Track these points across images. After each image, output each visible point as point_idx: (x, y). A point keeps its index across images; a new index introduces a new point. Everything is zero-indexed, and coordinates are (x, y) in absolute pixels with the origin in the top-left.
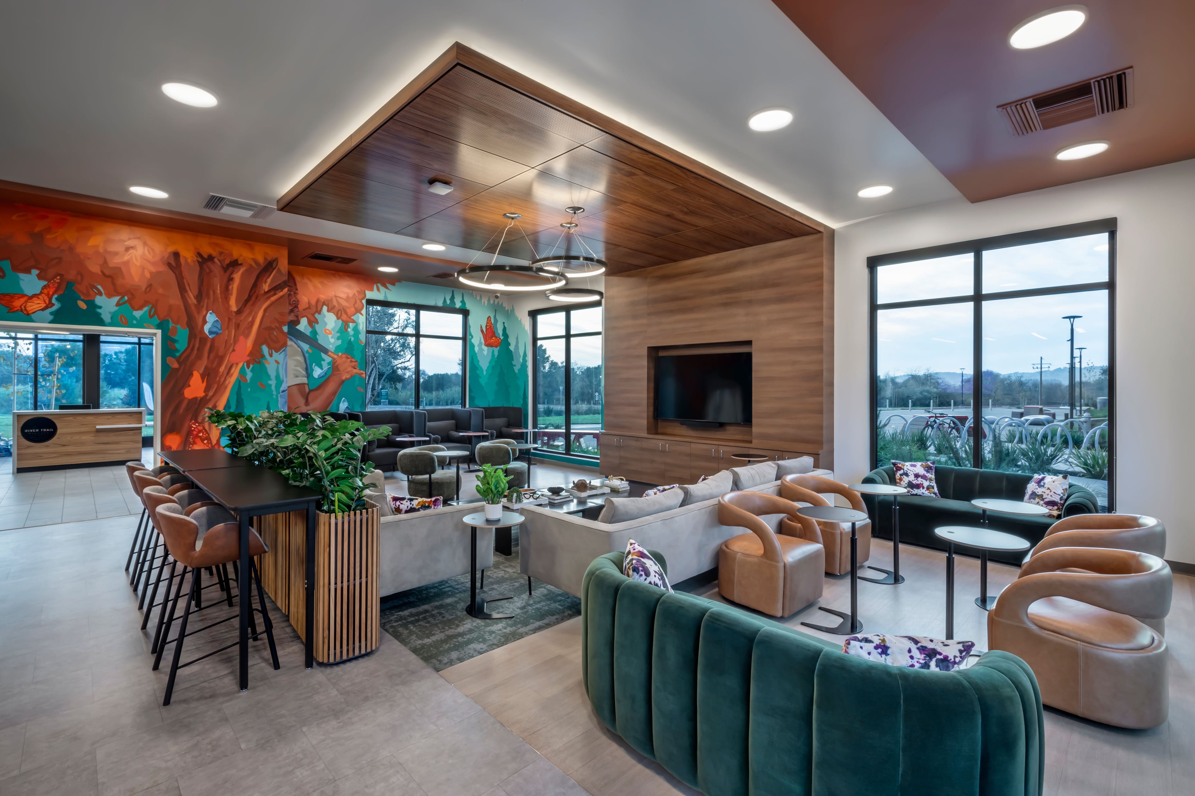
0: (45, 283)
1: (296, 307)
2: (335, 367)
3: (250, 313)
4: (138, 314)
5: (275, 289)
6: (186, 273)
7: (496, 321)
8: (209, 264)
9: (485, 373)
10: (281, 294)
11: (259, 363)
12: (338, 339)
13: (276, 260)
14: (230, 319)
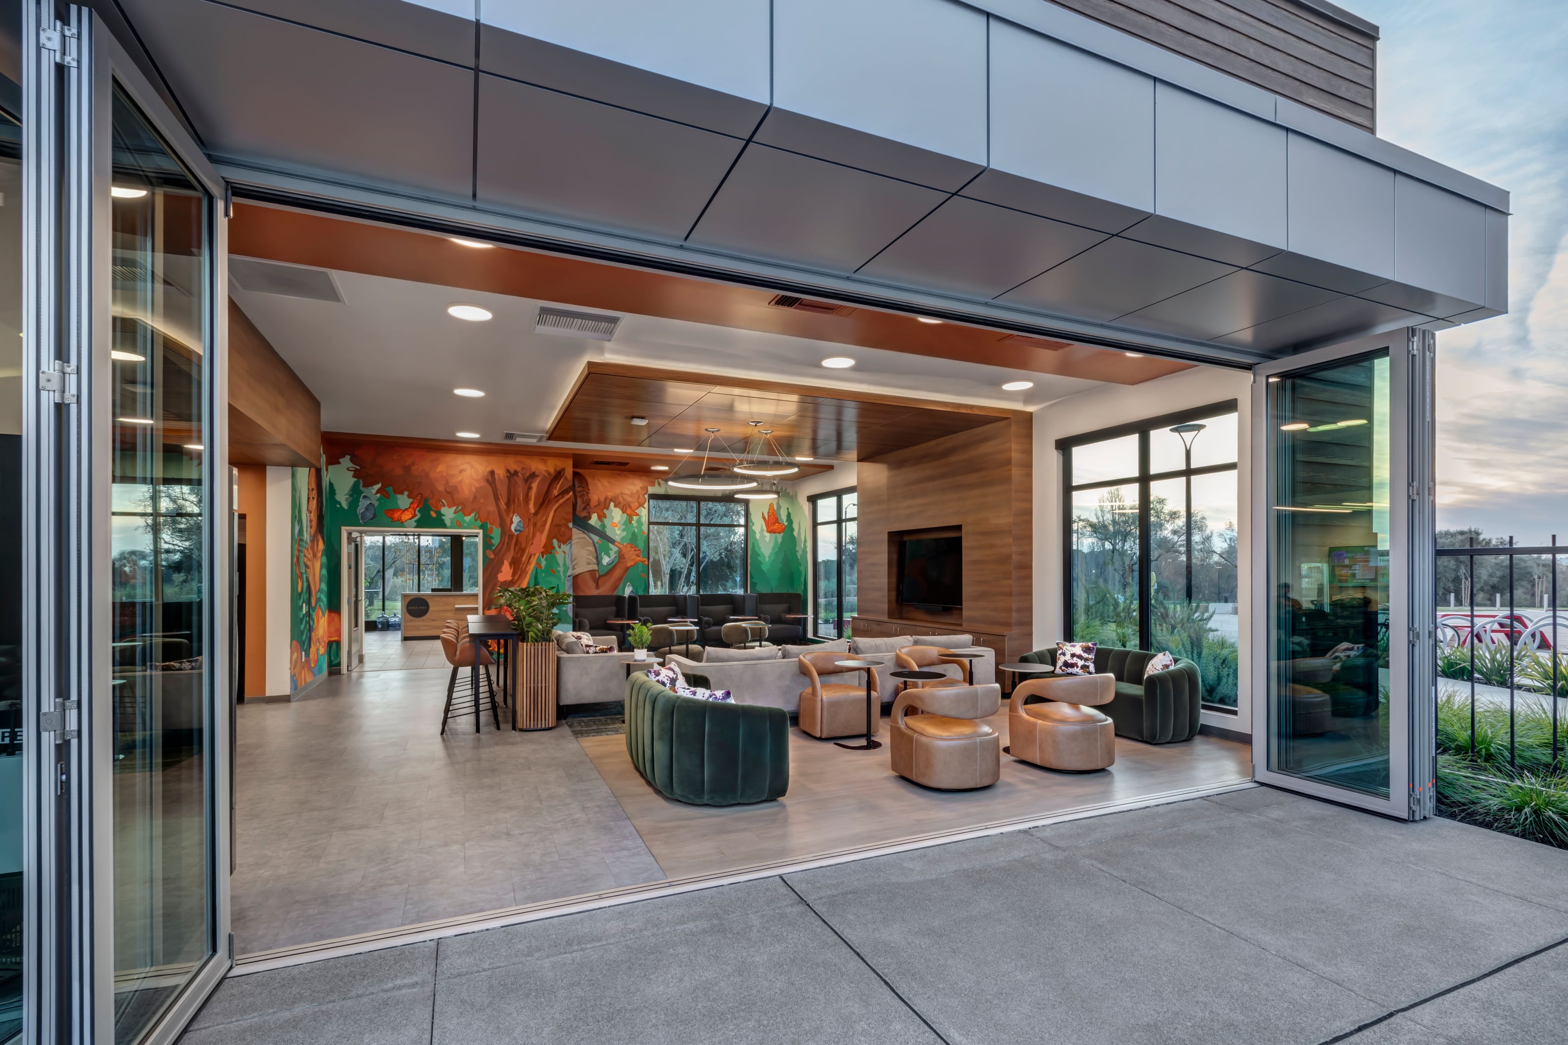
0: (412, 500)
1: (588, 504)
2: (621, 556)
3: (543, 516)
4: (467, 519)
5: (563, 493)
6: (499, 486)
7: (779, 507)
8: (515, 477)
9: (767, 559)
10: (568, 497)
11: (551, 553)
12: (623, 530)
13: (564, 469)
14: (529, 520)
